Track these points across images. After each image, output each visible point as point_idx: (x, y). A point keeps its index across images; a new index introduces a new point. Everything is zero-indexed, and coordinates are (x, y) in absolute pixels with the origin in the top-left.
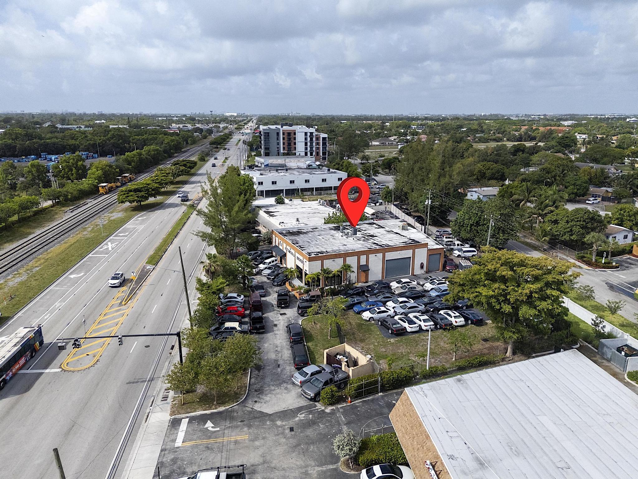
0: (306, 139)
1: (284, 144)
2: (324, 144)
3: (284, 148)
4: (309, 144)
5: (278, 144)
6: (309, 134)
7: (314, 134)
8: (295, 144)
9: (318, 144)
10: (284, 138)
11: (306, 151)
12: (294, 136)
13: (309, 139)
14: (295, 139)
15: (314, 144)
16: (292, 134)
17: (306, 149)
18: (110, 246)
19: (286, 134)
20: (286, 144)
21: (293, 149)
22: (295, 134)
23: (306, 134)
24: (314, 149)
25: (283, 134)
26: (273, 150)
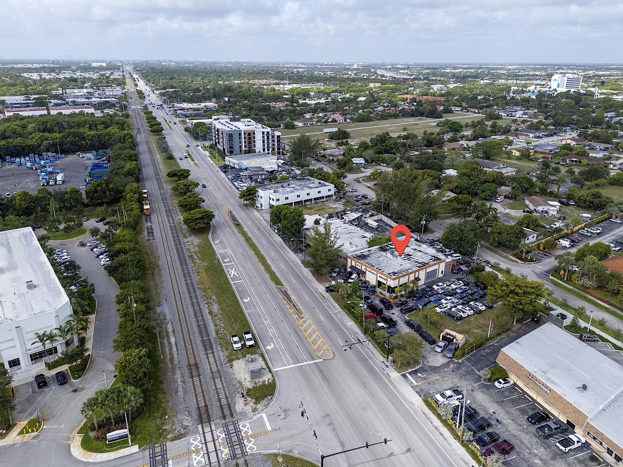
0: (263, 137)
2: (278, 141)
3: (245, 146)
4: (266, 141)
5: (240, 142)
6: (266, 133)
7: (270, 133)
8: (254, 142)
9: (273, 141)
10: (245, 138)
11: (264, 147)
12: (254, 135)
13: (266, 137)
14: (254, 138)
15: (270, 141)
18: (233, 272)
20: (247, 143)
21: (253, 146)
23: (263, 133)
24: (270, 145)
25: (245, 134)
26: (236, 148)
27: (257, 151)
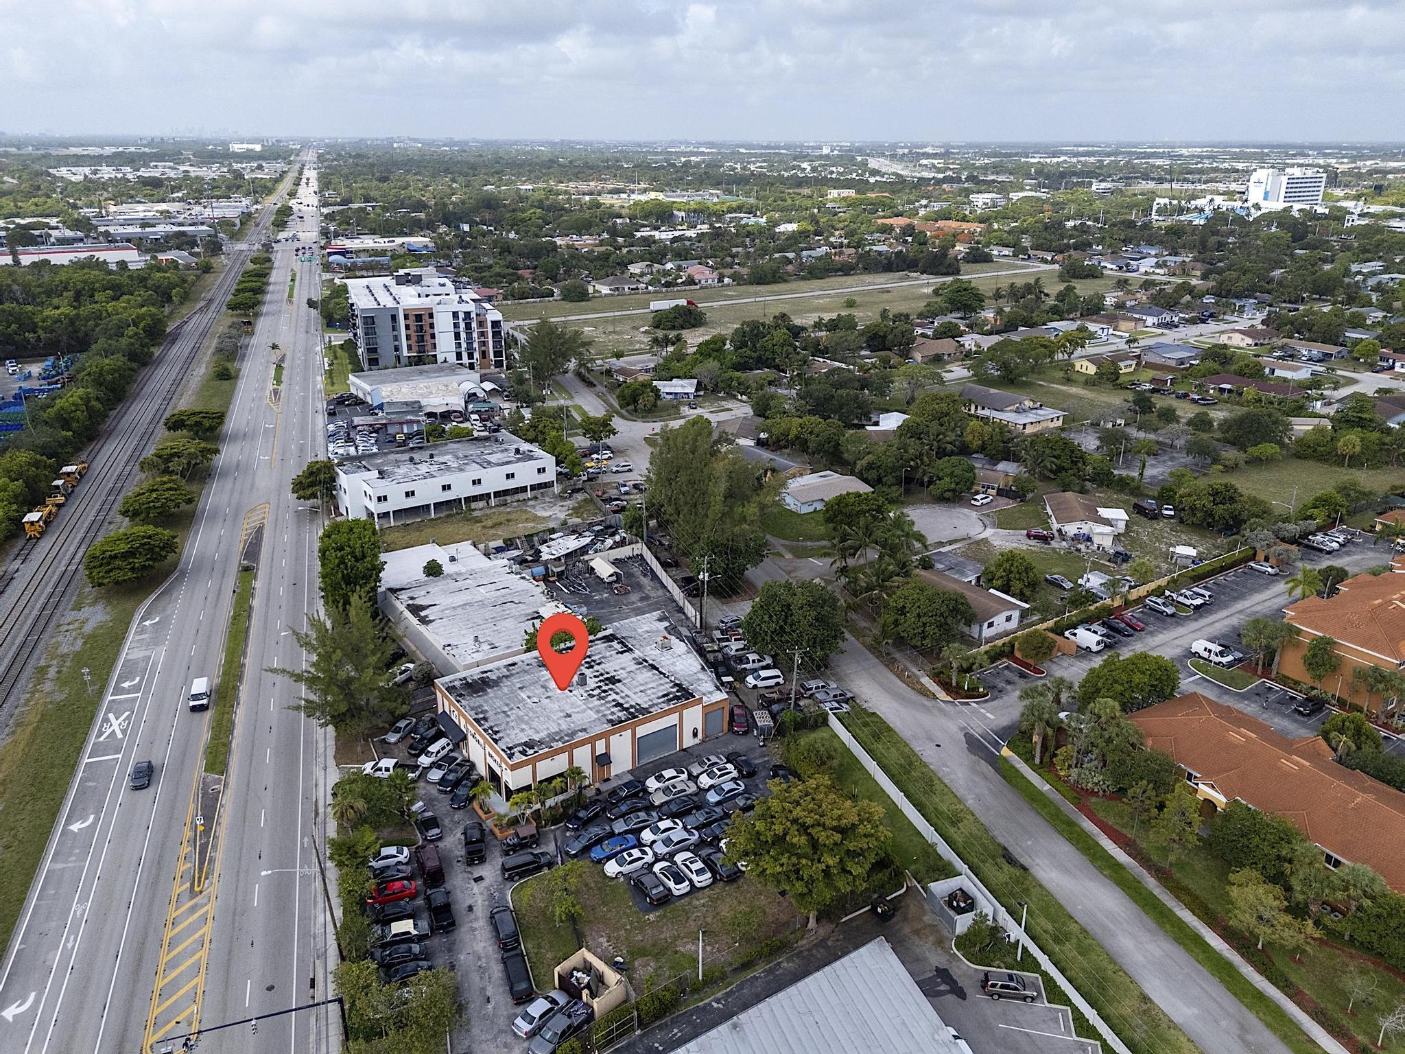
0: (456, 325)
1: (408, 338)
2: (496, 334)
3: (409, 348)
4: (463, 335)
5: (396, 338)
6: (461, 316)
7: (473, 315)
8: (433, 336)
9: (482, 334)
10: (407, 327)
11: (458, 350)
12: (430, 321)
13: (462, 325)
14: (432, 326)
15: (475, 335)
16: (426, 317)
17: (459, 345)
18: (116, 725)
19: (412, 318)
20: (414, 338)
21: (429, 347)
22: (431, 316)
23: (455, 315)
24: (476, 345)
25: (406, 317)
26: (386, 353)
27: (440, 358)
